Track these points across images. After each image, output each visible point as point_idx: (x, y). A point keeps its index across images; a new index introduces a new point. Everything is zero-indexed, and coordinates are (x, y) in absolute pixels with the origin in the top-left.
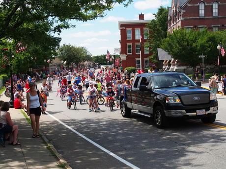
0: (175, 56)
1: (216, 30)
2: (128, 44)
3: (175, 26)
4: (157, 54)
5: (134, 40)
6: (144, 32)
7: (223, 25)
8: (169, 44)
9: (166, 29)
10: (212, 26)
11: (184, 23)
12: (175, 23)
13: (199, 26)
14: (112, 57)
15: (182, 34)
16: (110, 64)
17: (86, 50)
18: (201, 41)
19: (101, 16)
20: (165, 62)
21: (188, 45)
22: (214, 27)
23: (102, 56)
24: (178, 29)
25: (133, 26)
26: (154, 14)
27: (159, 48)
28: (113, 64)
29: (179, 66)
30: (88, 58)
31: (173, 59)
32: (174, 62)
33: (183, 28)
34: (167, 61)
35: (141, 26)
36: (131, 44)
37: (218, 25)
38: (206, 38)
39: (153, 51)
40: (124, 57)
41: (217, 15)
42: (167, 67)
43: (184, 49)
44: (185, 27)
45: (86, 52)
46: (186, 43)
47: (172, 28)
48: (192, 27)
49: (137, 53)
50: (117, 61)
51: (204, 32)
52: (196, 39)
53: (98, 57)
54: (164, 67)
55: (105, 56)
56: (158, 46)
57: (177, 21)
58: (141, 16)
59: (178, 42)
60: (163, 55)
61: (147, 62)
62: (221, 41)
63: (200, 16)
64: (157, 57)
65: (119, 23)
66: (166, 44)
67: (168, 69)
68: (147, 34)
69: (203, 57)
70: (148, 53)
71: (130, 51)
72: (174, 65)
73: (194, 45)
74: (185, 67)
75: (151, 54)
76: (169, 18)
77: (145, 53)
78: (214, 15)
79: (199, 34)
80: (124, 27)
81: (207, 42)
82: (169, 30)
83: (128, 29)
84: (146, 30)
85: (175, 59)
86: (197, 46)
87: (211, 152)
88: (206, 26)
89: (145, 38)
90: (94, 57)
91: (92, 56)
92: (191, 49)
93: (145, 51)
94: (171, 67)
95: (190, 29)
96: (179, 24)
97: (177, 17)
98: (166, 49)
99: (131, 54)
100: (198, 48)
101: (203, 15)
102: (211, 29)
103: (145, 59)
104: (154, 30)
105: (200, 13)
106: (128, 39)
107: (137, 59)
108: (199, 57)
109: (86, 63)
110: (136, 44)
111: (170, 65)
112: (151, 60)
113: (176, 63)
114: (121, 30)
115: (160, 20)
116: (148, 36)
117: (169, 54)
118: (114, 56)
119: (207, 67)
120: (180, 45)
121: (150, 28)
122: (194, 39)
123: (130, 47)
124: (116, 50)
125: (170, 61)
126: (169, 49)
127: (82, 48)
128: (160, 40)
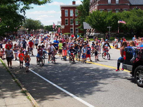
0: (94, 27)
1: (117, 12)
2: (66, 19)
3: (93, 9)
4: (83, 25)
5: (69, 17)
6: (76, 12)
7: (121, 9)
8: (90, 20)
9: (88, 10)
10: (115, 9)
11: (99, 7)
12: (94, 7)
13: (108, 9)
14: (56, 27)
15: (98, 14)
16: (55, 31)
17: (40, 22)
18: (109, 18)
19: (49, 2)
20: (88, 31)
21: (101, 20)
22: (116, 10)
23: (50, 26)
24: (95, 11)
25: (69, 8)
26: (81, 1)
27: (84, 22)
28: (57, 31)
29: (96, 33)
30: (42, 27)
31: (92, 29)
32: (93, 30)
33: (98, 10)
34: (88, 29)
35: (74, 8)
36: (67, 19)
37: (118, 9)
38: (112, 16)
39: (81, 23)
40: (63, 27)
41: (118, 3)
42: (89, 33)
43: (98, 23)
44: (100, 9)
45: (40, 23)
46: (100, 19)
47: (92, 10)
48: (104, 9)
49: (71, 25)
50: (59, 29)
51: (110, 13)
52: (106, 17)
53: (47, 26)
54: (87, 33)
55: (52, 26)
56: (83, 21)
57: (95, 6)
58: (74, 3)
59: (95, 19)
60: (86, 26)
61: (77, 30)
62: (120, 18)
63: (109, 3)
64: (83, 27)
65: (61, 6)
66: (88, 19)
67: (89, 34)
68: (77, 13)
69: (109, 27)
70: (77, 24)
71: (67, 23)
72: (93, 32)
73: (105, 20)
74: (99, 34)
75: (79, 25)
76: (90, 4)
77: (76, 25)
78: (116, 3)
79: (107, 14)
80: (63, 9)
81: (112, 19)
82: (90, 11)
83: (66, 10)
84: (77, 11)
85: (94, 28)
86: (106, 21)
87: (112, 83)
88: (112, 9)
89: (76, 16)
90: (45, 26)
92: (103, 23)
93: (76, 23)
94: (91, 33)
95: (102, 11)
96: (96, 8)
97: (95, 4)
98: (88, 22)
99: (68, 25)
100: (107, 22)
101: (110, 3)
102: (114, 11)
103: (76, 28)
104: (81, 11)
105: (109, 1)
106: (66, 16)
107: (71, 28)
108: (108, 27)
109: (40, 30)
110: (71, 19)
111: (90, 32)
112: (79, 29)
113: (94, 31)
114: (62, 10)
115: (85, 5)
116: (78, 14)
117: (90, 25)
118: (57, 26)
119: (112, 33)
120: (97, 20)
121: (79, 9)
122: (105, 17)
123: (67, 21)
124: (59, 22)
125: (91, 30)
126: (90, 23)
127: (38, 21)
128: (85, 17)
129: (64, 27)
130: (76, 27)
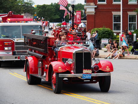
14: (70, 8)
23: (52, 5)
40: (91, 9)
49: (114, 3)
50: (78, 16)
53: (44, 6)
55: (57, 6)
61: (132, 18)
70: (135, 2)
77: (130, 3)
91: (33, 6)
99: (105, 3)
103: (130, 13)
107: (114, 13)
118: (73, 6)
129: (93, 10)
130: (131, 10)
